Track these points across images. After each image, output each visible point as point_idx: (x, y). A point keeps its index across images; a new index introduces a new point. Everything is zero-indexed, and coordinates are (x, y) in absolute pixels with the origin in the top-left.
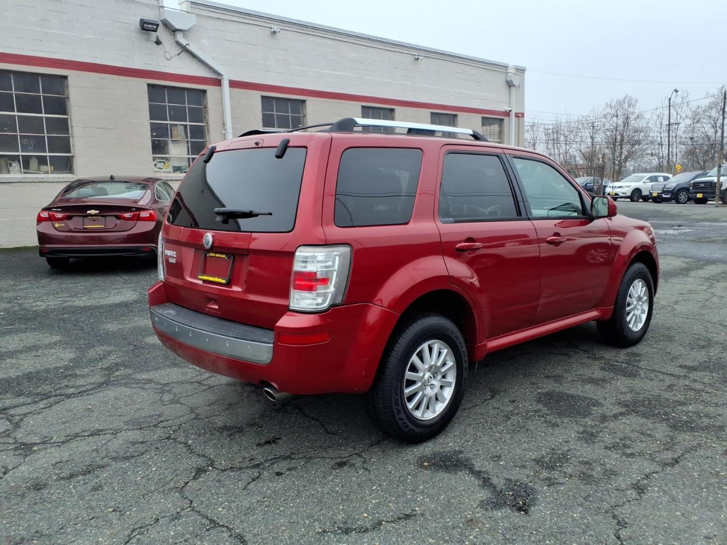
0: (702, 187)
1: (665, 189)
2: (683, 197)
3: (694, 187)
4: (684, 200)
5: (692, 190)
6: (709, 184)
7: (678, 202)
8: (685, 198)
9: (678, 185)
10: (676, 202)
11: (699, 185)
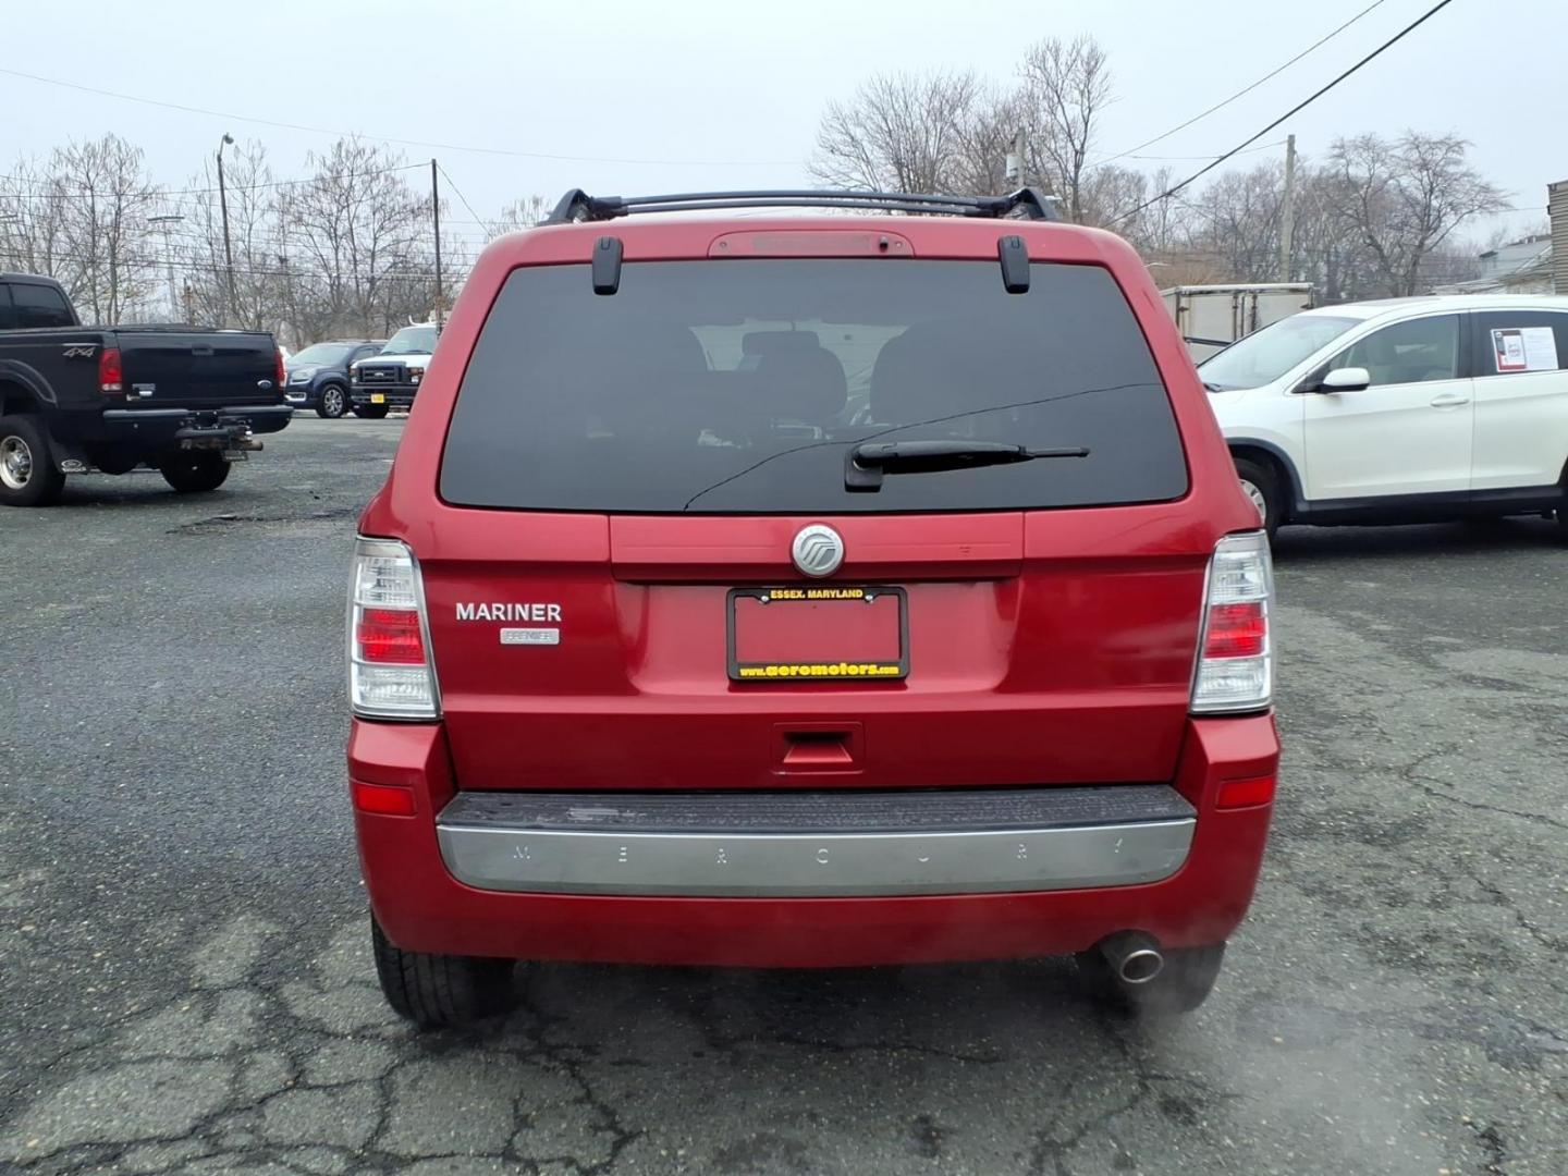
0: (380, 380)
1: (292, 383)
2: (333, 401)
3: (361, 379)
4: (336, 410)
5: (357, 385)
6: (396, 371)
7: (324, 414)
8: (338, 404)
9: (319, 373)
10: (319, 413)
11: (372, 375)
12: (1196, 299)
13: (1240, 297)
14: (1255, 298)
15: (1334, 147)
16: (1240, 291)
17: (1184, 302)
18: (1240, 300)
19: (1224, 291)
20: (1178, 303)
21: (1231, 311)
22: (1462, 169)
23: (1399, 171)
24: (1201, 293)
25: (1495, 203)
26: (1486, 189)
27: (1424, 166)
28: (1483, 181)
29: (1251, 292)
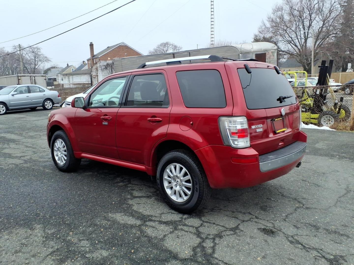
12: (22, 77)
13: (31, 77)
14: (35, 77)
15: (14, 47)
16: (31, 76)
17: (19, 78)
18: (31, 78)
19: (28, 76)
20: (18, 78)
21: (30, 80)
22: (41, 53)
23: (28, 53)
24: (23, 76)
25: (48, 60)
26: (46, 57)
27: (33, 52)
28: (45, 56)
29: (34, 76)
